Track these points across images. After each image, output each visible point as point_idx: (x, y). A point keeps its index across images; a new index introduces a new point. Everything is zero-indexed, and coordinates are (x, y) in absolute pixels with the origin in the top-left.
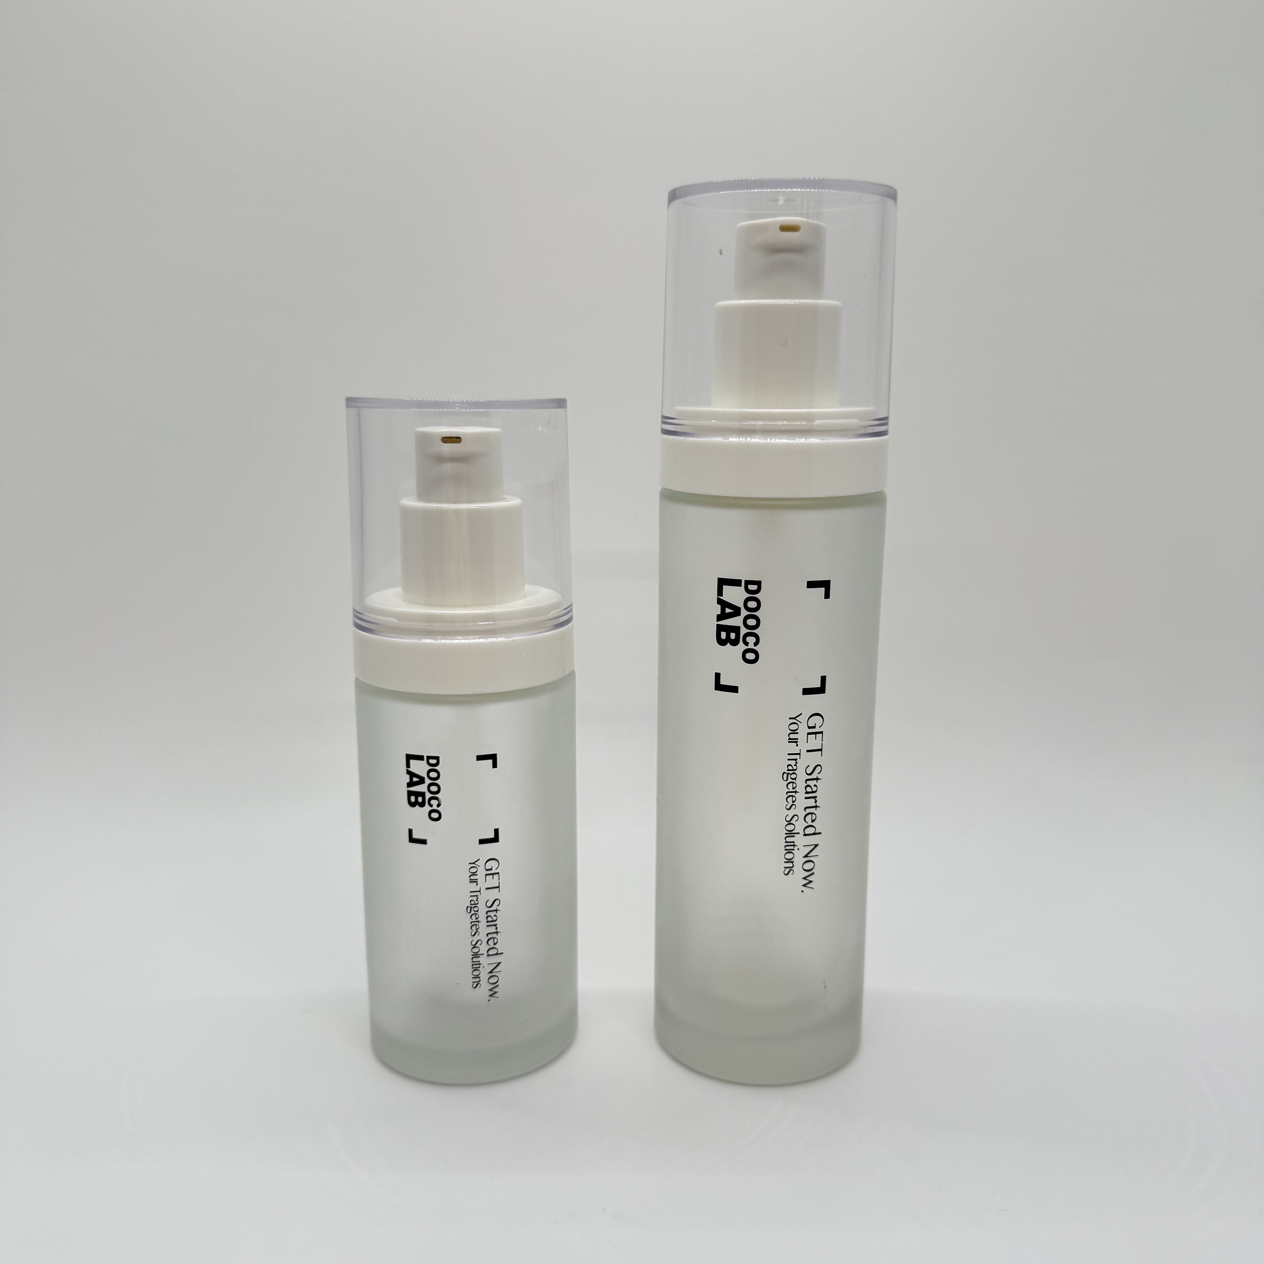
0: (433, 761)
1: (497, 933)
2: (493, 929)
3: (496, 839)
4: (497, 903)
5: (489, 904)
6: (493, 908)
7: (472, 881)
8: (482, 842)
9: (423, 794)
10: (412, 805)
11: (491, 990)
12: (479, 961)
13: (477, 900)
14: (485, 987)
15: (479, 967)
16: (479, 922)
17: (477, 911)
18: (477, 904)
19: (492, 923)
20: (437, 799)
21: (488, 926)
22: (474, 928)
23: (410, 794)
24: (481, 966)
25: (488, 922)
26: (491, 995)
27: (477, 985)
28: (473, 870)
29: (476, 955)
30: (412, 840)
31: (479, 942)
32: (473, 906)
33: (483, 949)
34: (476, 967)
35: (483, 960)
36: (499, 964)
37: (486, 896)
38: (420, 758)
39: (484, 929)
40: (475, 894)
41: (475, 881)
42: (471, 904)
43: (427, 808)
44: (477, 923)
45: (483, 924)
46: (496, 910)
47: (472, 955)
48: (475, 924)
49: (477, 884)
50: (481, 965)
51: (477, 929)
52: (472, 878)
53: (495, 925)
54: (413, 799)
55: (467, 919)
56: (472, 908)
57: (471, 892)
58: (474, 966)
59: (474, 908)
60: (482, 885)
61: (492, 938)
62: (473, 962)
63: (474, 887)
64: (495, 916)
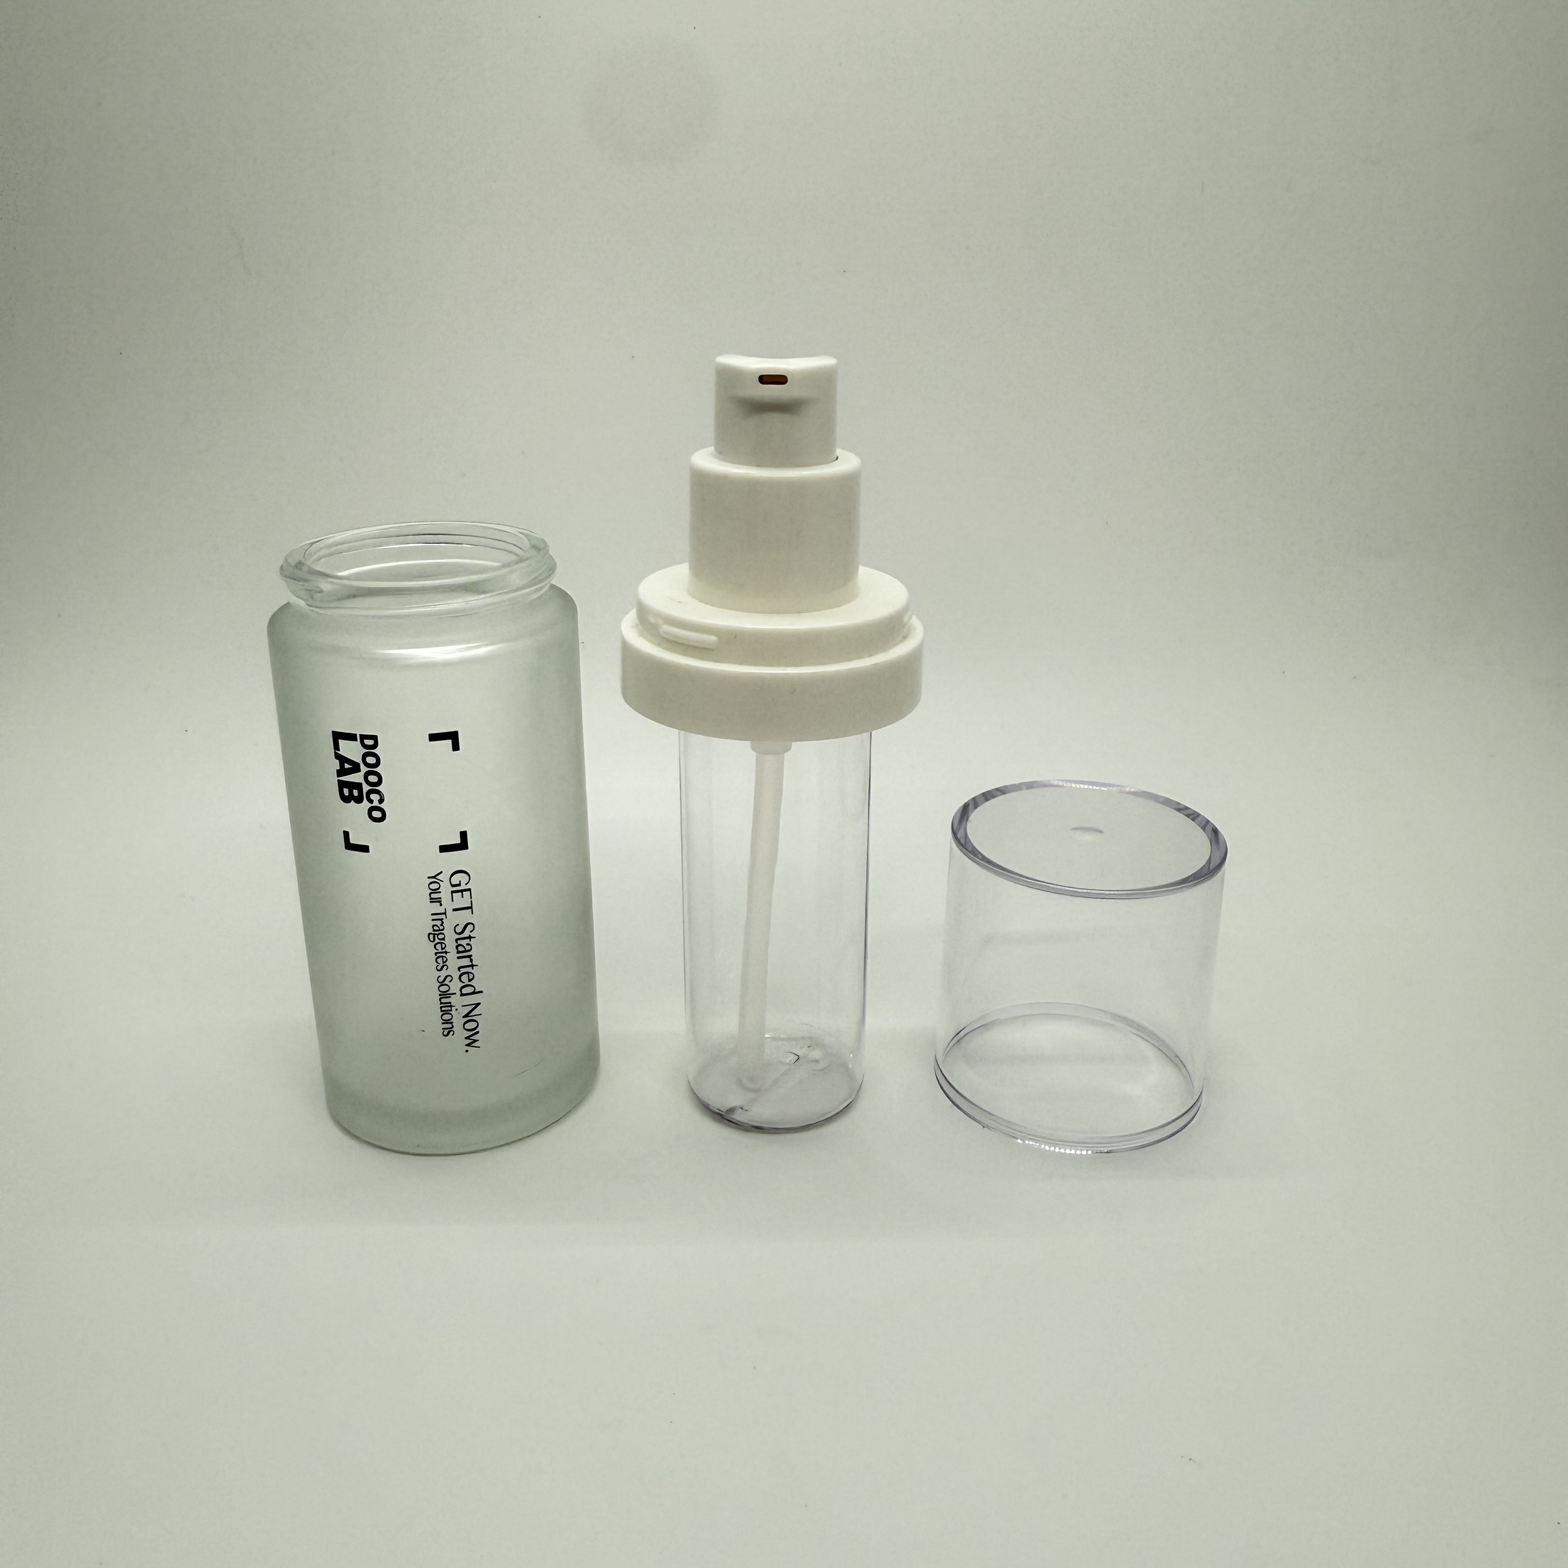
0: (369, 742)
1: (472, 966)
2: (466, 962)
3: (463, 845)
4: (470, 927)
5: (459, 930)
6: (466, 934)
7: (433, 901)
8: (444, 849)
9: (359, 786)
10: (346, 799)
11: (467, 1038)
12: (450, 1003)
13: (442, 925)
14: (460, 1034)
15: (451, 1010)
16: (446, 953)
17: (443, 939)
18: (443, 930)
19: (464, 952)
20: (378, 792)
21: (459, 958)
22: (440, 960)
23: (342, 785)
24: (453, 1009)
25: (458, 952)
26: (468, 1045)
27: (448, 1031)
28: (434, 886)
29: (444, 995)
30: (350, 846)
31: (449, 979)
32: (437, 933)
33: (455, 986)
34: (446, 1008)
35: (455, 1000)
36: (478, 1004)
37: (453, 920)
38: (351, 737)
39: (453, 962)
40: (439, 918)
41: (438, 901)
42: (434, 930)
43: (366, 805)
44: (444, 955)
45: (452, 956)
46: (470, 938)
47: (440, 995)
48: (441, 955)
49: (441, 905)
50: (453, 1007)
51: (444, 962)
52: (433, 896)
53: (470, 956)
54: (346, 792)
55: (429, 950)
56: (436, 934)
57: (432, 914)
58: (443, 1009)
59: (438, 935)
60: (447, 904)
61: (466, 972)
62: (441, 1003)
63: (436, 908)
64: (468, 944)
